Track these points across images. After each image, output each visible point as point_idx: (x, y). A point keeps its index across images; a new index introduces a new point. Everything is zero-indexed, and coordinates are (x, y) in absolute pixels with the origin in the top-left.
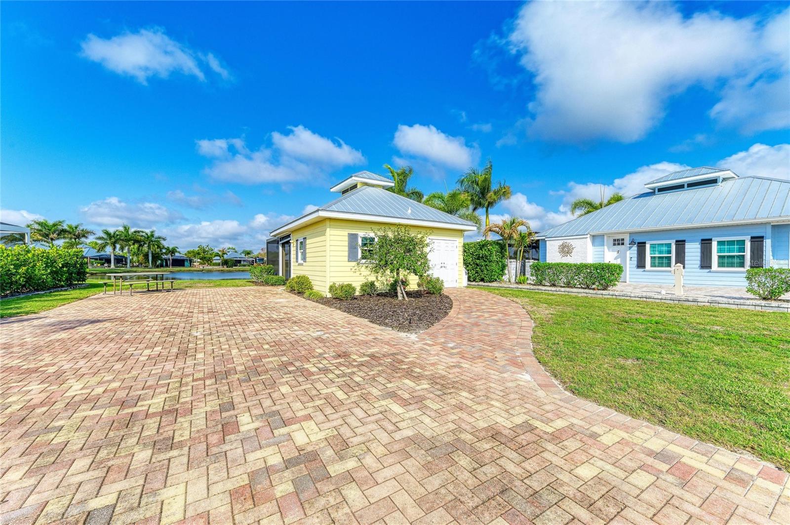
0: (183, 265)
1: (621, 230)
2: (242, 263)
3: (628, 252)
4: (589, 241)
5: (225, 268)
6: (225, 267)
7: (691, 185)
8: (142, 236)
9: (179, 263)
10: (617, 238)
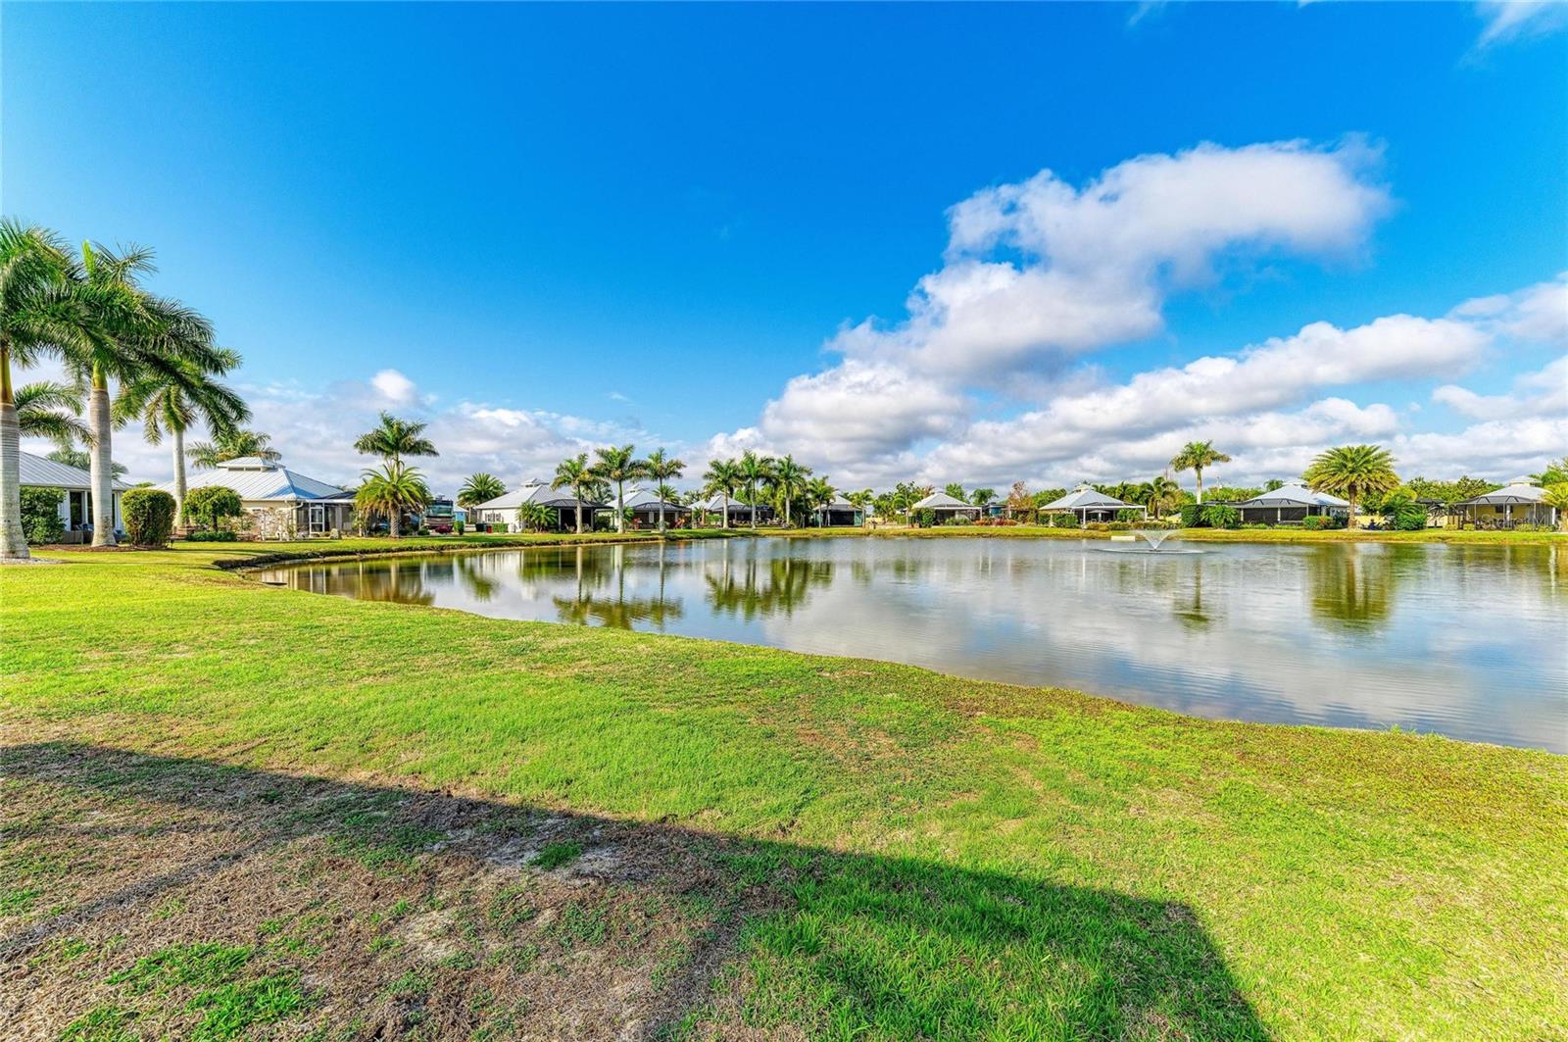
2: (957, 516)
5: (917, 529)
8: (776, 469)
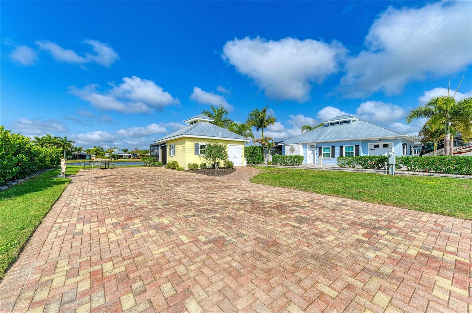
0: (85, 159)
1: (313, 141)
3: (316, 151)
4: (301, 146)
6: (113, 159)
7: (342, 123)
9: (83, 157)
10: (312, 145)
